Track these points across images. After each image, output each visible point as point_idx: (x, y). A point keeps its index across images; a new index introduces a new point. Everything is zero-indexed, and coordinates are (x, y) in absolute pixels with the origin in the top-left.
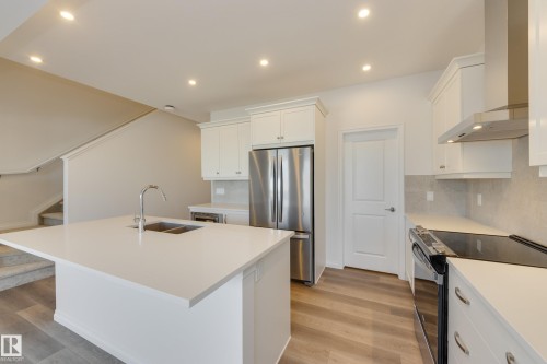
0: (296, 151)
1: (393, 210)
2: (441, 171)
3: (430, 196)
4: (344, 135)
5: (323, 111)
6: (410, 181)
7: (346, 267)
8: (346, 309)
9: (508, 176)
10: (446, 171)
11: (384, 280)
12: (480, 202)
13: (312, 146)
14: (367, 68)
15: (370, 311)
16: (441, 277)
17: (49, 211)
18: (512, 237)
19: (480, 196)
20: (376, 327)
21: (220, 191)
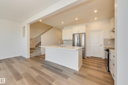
0: (81, 34)
1: (101, 45)
2: (111, 38)
3: (109, 42)
4: (91, 31)
5: (87, 26)
7: (91, 56)
8: (92, 62)
10: (112, 37)
11: (99, 59)
13: (85, 33)
15: (96, 64)
16: (108, 52)
17: (37, 45)
20: (97, 64)
21: (65, 42)
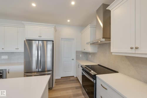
1: (73, 59)
3: (81, 56)
4: (61, 39)
6: (77, 52)
7: (61, 77)
9: (97, 52)
10: (85, 50)
11: (71, 78)
12: (90, 57)
13: (53, 41)
14: (69, 21)
18: (98, 65)
19: (90, 56)
21: (4, 57)
